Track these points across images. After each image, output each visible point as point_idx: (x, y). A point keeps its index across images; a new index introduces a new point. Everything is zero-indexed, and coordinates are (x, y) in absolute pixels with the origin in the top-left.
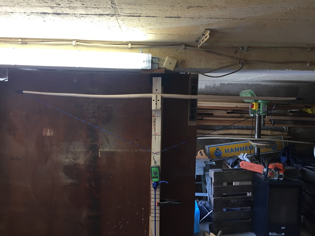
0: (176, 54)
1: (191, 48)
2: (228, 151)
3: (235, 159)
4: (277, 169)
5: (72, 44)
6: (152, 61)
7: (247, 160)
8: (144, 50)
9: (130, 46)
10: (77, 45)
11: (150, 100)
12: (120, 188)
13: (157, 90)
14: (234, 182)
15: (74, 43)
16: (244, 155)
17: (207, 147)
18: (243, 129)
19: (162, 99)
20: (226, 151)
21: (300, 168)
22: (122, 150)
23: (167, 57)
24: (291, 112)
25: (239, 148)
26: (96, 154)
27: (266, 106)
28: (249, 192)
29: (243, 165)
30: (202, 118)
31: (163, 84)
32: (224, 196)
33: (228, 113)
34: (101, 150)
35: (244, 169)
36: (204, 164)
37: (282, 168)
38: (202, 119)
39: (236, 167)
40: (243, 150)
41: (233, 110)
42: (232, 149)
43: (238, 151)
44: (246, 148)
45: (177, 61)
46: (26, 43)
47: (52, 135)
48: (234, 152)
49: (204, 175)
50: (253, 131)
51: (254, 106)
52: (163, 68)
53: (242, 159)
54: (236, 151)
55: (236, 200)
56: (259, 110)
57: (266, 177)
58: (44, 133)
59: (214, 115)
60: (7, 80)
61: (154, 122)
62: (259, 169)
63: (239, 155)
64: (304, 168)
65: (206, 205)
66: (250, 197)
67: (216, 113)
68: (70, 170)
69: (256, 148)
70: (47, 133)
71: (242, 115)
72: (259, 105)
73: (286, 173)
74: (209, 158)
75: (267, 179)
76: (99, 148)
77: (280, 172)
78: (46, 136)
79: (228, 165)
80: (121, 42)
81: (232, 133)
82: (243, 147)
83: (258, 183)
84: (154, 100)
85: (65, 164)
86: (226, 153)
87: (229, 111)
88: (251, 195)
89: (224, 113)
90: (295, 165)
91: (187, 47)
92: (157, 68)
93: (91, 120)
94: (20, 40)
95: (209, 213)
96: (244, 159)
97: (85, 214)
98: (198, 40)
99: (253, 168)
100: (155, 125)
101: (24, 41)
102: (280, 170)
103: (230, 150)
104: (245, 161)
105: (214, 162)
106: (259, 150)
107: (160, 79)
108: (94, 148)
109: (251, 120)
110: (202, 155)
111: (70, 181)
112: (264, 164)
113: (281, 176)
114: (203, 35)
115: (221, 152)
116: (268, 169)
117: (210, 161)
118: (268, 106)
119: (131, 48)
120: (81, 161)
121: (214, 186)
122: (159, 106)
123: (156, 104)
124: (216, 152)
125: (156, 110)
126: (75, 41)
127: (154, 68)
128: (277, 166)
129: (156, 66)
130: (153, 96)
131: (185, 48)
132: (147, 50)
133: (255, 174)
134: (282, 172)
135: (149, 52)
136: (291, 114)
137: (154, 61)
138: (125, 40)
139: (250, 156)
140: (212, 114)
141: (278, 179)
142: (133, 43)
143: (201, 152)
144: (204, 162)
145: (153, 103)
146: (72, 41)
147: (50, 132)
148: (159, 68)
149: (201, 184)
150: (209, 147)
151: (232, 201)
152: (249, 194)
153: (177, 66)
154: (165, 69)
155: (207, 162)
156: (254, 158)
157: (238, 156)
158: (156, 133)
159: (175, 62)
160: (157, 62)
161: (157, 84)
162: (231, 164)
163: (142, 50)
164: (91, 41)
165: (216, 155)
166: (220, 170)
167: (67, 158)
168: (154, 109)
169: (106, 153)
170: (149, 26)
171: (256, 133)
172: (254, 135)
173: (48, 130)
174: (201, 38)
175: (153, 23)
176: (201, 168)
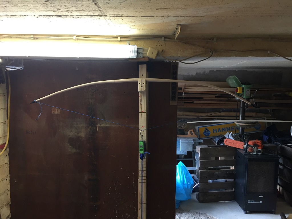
0: (158, 45)
1: (170, 40)
2: (216, 131)
3: (221, 138)
4: (255, 145)
5: (73, 39)
6: (137, 51)
7: (232, 138)
8: (131, 42)
9: (119, 39)
10: (77, 39)
11: (136, 83)
12: (114, 156)
13: (142, 75)
14: (219, 157)
15: (75, 37)
16: (229, 134)
17: (197, 127)
18: (230, 111)
19: (147, 83)
20: (214, 131)
21: (280, 145)
22: (115, 126)
23: (150, 48)
24: (274, 95)
25: (226, 128)
26: (95, 129)
27: (249, 90)
28: (232, 166)
29: (226, 142)
30: (193, 101)
31: (147, 70)
32: (210, 169)
33: (216, 97)
34: (99, 125)
35: (228, 146)
36: (193, 142)
37: (260, 144)
38: (193, 103)
39: (222, 145)
40: (230, 130)
41: (221, 94)
42: (219, 129)
43: (225, 131)
44: (232, 129)
45: (158, 51)
46: (37, 39)
47: (59, 113)
48: (221, 132)
49: (193, 151)
50: (238, 113)
51: (239, 90)
52: (147, 57)
53: (227, 137)
54: (223, 131)
55: (220, 173)
56: (243, 94)
57: (246, 152)
58: (53, 112)
59: (204, 98)
60: (23, 69)
61: (141, 102)
62: (240, 145)
63: (225, 134)
64: (283, 145)
65: (195, 177)
66: (232, 170)
67: (206, 97)
68: (74, 142)
69: (240, 128)
70: (55, 111)
71: (229, 98)
72: (243, 89)
73: (264, 148)
74: (198, 137)
75: (247, 154)
76: (97, 124)
77: (258, 148)
78: (54, 114)
79: (214, 142)
80: (113, 36)
81: (220, 115)
82: (229, 127)
83: (239, 157)
84: (140, 84)
85: (70, 137)
86: (214, 132)
87: (218, 95)
88: (234, 169)
89: (213, 97)
90: (276, 142)
91: (166, 39)
92: (142, 57)
93: (90, 100)
94: (32, 36)
95: (197, 184)
96: (229, 138)
97: (86, 177)
98: (174, 33)
99: (235, 145)
100: (141, 104)
101: (36, 37)
102: (259, 146)
103: (217, 130)
104: (230, 139)
105: (202, 140)
106: (243, 129)
107: (145, 66)
108: (92, 124)
109: (236, 103)
110: (192, 134)
111: (74, 151)
112: (244, 141)
113: (259, 152)
114: (177, 29)
115: (209, 132)
116: (248, 145)
117: (199, 139)
118: (250, 90)
119: (121, 41)
120: (83, 134)
121: (200, 160)
122: (144, 88)
123: (142, 87)
124: (205, 132)
125: (142, 92)
126: (76, 36)
127: (139, 57)
128: (255, 143)
129: (141, 56)
130: (139, 80)
131: (165, 40)
132: (133, 42)
133: (237, 150)
134: (260, 147)
135: (136, 44)
136: (275, 97)
137: (139, 51)
138: (115, 34)
139: (235, 135)
140: (202, 98)
141: (257, 154)
142: (122, 37)
143: (191, 132)
144: (193, 140)
145: (139, 86)
146: (73, 36)
147: (58, 111)
148: (143, 57)
149: (192, 160)
150: (198, 127)
151: (217, 173)
152: (232, 168)
153: (158, 55)
154: (149, 58)
155: (196, 140)
156: (239, 137)
157: (225, 136)
158: (142, 110)
159: (156, 52)
160: (142, 52)
161: (143, 70)
162: (217, 142)
163: (129, 42)
164: (89, 36)
165: (205, 134)
166: (206, 146)
167: (72, 132)
168: (140, 91)
169: (102, 128)
170: (131, 23)
171: (241, 114)
172: (239, 117)
173: (56, 109)
174: (177, 32)
175: (134, 21)
176: (190, 146)
